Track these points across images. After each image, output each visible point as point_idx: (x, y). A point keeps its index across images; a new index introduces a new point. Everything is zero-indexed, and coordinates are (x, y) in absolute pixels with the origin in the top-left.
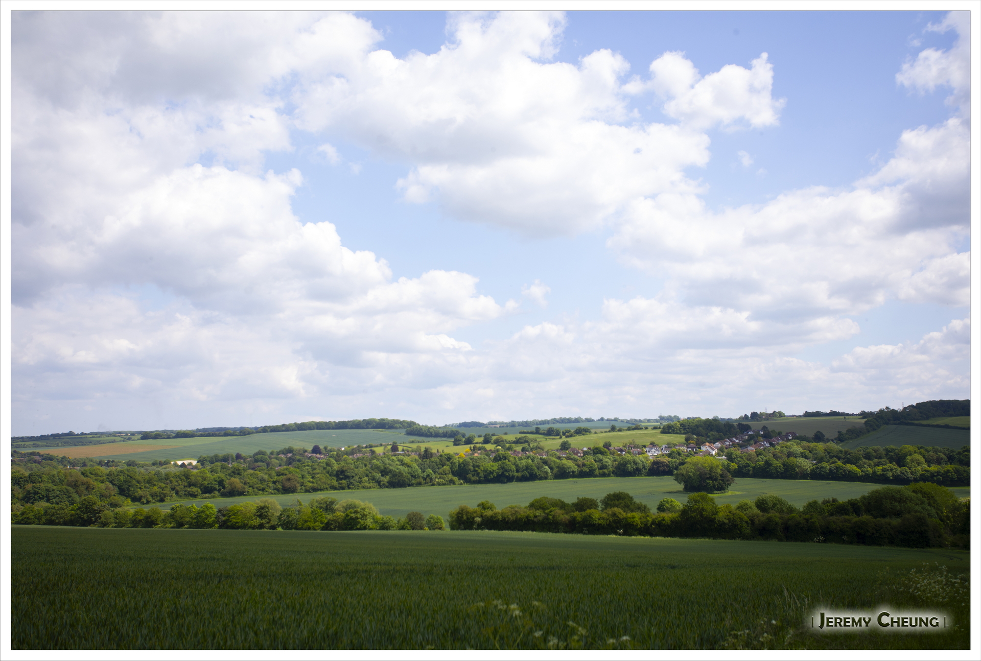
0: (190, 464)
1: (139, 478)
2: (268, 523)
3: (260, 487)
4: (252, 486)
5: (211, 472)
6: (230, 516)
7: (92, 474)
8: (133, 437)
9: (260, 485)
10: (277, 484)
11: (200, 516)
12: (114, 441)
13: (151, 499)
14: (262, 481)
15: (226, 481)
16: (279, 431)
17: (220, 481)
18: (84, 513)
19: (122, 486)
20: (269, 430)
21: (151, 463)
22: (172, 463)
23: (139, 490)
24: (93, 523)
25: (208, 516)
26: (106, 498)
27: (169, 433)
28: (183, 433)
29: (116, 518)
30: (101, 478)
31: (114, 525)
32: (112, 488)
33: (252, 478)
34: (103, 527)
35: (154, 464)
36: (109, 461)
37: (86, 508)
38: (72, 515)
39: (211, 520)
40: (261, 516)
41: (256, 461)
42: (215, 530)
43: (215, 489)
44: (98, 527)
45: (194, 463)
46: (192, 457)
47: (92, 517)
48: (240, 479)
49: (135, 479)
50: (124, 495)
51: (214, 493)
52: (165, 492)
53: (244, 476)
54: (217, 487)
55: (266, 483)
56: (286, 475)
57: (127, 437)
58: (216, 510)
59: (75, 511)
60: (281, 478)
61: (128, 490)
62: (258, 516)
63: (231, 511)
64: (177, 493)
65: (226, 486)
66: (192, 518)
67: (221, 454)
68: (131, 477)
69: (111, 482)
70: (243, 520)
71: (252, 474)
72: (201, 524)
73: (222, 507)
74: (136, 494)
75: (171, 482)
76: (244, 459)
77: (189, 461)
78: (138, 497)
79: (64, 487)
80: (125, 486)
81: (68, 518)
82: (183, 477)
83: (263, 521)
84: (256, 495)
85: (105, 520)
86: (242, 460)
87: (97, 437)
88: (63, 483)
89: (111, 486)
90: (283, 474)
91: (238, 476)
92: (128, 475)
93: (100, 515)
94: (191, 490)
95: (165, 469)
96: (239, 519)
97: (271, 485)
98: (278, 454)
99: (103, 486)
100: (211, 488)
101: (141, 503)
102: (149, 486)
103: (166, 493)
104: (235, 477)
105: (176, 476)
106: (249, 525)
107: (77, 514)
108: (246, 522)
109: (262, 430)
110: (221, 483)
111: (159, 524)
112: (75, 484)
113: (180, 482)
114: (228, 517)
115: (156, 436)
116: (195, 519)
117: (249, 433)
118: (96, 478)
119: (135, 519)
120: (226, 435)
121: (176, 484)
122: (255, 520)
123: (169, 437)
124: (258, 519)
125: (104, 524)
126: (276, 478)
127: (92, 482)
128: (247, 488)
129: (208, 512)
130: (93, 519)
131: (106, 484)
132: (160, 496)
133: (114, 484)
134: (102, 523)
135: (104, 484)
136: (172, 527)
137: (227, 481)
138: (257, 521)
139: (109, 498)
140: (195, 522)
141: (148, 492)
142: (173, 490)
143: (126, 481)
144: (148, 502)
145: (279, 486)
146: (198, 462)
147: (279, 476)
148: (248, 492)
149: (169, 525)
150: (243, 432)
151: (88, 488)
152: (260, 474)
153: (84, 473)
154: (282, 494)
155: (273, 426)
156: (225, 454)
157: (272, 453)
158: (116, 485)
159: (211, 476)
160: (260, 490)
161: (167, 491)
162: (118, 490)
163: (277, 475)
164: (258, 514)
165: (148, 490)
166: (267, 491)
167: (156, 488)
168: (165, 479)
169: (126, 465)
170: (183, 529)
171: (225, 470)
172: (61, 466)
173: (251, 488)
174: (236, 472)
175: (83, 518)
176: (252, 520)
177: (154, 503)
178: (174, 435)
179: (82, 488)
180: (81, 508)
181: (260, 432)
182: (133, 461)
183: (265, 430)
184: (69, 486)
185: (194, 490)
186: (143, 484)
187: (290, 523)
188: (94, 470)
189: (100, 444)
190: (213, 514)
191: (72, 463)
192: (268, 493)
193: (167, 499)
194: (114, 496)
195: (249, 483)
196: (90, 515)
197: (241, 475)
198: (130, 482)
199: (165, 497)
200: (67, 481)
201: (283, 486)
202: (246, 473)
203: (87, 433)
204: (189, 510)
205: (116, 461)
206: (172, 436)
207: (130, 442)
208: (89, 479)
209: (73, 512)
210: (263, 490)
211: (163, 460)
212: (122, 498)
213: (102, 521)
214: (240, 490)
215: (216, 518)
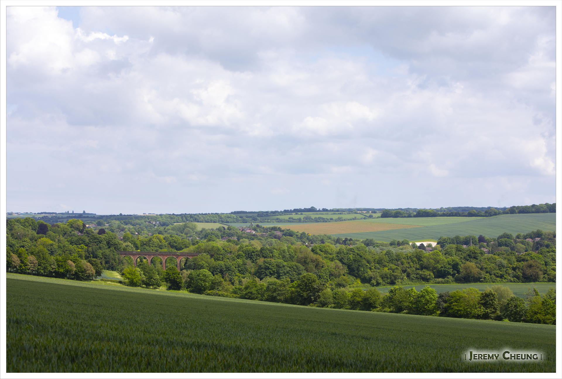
0: (429, 246)
1: (369, 257)
2: (493, 312)
3: (497, 273)
4: (489, 272)
5: (445, 254)
6: (451, 303)
7: (322, 251)
8: (374, 215)
9: (498, 271)
10: (517, 270)
11: (420, 301)
12: (355, 219)
13: (381, 281)
14: (501, 266)
15: (460, 265)
16: (528, 212)
17: (454, 264)
18: (304, 291)
19: (352, 265)
20: (517, 211)
21: (389, 243)
22: (411, 243)
23: (369, 270)
24: (312, 302)
25: (428, 301)
26: (336, 277)
27: (411, 212)
28: (424, 212)
29: (335, 298)
30: (331, 256)
31: (333, 305)
32: (342, 267)
33: (490, 263)
34: (323, 307)
35: (391, 244)
36: (346, 239)
37: (306, 286)
38: (292, 293)
39: (431, 306)
40: (485, 305)
41: (500, 245)
42: (436, 317)
43: (449, 274)
44: (317, 307)
45: (434, 244)
46: (432, 238)
47: (310, 296)
48: (476, 263)
49: (365, 259)
50: (353, 275)
51: (448, 278)
52: (395, 274)
53: (480, 260)
54: (451, 271)
55: (505, 269)
56: (527, 260)
57: (368, 215)
58: (437, 295)
59: (295, 288)
60: (521, 264)
61: (358, 270)
62: (482, 304)
63: (452, 297)
64: (408, 276)
65: (461, 270)
66: (411, 302)
67: (463, 235)
68: (361, 256)
69: (341, 261)
70: (466, 308)
71: (490, 258)
72: (420, 309)
73: (443, 292)
74: (366, 275)
75: (402, 263)
76: (487, 242)
77: (429, 243)
78: (368, 277)
79: (294, 263)
80: (355, 266)
81: (288, 295)
82: (415, 259)
83: (488, 310)
84: (493, 282)
85: (324, 300)
86: (485, 244)
87: (339, 214)
88: (293, 259)
89: (340, 264)
90: (523, 260)
91: (474, 260)
92: (358, 254)
93: (319, 294)
94: (423, 273)
95: (401, 249)
96: (461, 307)
97: (510, 271)
98: (525, 237)
99: (332, 264)
100: (445, 273)
101: (371, 285)
102: (379, 267)
103: (397, 276)
104: (471, 261)
105: (408, 258)
106: (473, 314)
107: (297, 291)
108: (469, 310)
109: (509, 210)
110: (455, 267)
111: (377, 307)
112: (305, 261)
113: (411, 263)
114: (449, 303)
115: (397, 214)
116: (414, 303)
117: (495, 214)
118: (326, 255)
119: (353, 301)
120: (470, 215)
121: (408, 265)
122: (478, 309)
123: (410, 216)
124: (482, 307)
125: (323, 305)
126: (516, 264)
127: (321, 260)
128: (483, 274)
129: (427, 297)
130: (312, 297)
131: (336, 263)
132: (391, 278)
133: (343, 263)
134: (321, 303)
135: (333, 262)
136: (391, 312)
137: (462, 265)
138: (482, 310)
139: (339, 277)
140: (414, 308)
141: (378, 273)
142: (404, 273)
143: (356, 261)
144: (378, 284)
145: (519, 273)
146: (438, 244)
147: (520, 261)
148: (485, 278)
149: (387, 309)
150: (489, 213)
151: (318, 265)
152: (498, 259)
153: (314, 250)
154: (523, 282)
155: (522, 206)
156: (467, 236)
157: (518, 237)
158: (345, 264)
159: (445, 259)
160: (497, 277)
161: (398, 273)
162: (347, 269)
163: (517, 261)
164: (483, 302)
165: (378, 271)
166: (505, 279)
167: (386, 269)
168: (396, 260)
169: (363, 244)
170: (402, 315)
171: (460, 253)
172: (299, 243)
173: (488, 274)
174: (472, 256)
175: (302, 296)
176: (476, 309)
177: (384, 285)
178: (415, 214)
179: (311, 266)
180: (301, 285)
181: (507, 213)
182: (371, 240)
183: (512, 211)
184: (299, 263)
185: (427, 273)
186: (373, 264)
187: (519, 314)
188: (324, 247)
189: (341, 221)
190: (434, 300)
191: (311, 240)
192: (506, 280)
193: (398, 282)
194: (344, 275)
195: (486, 268)
196: (309, 293)
197: (477, 259)
198: (360, 261)
199: (395, 279)
200: (297, 257)
201: (523, 274)
202: (483, 257)
203: (329, 209)
204: (408, 293)
205: (353, 239)
206: (412, 215)
207: (371, 220)
208: (318, 256)
209: (293, 289)
210: (501, 277)
211: (401, 240)
212: (352, 278)
213: (321, 301)
214: (476, 276)
215: (436, 304)
